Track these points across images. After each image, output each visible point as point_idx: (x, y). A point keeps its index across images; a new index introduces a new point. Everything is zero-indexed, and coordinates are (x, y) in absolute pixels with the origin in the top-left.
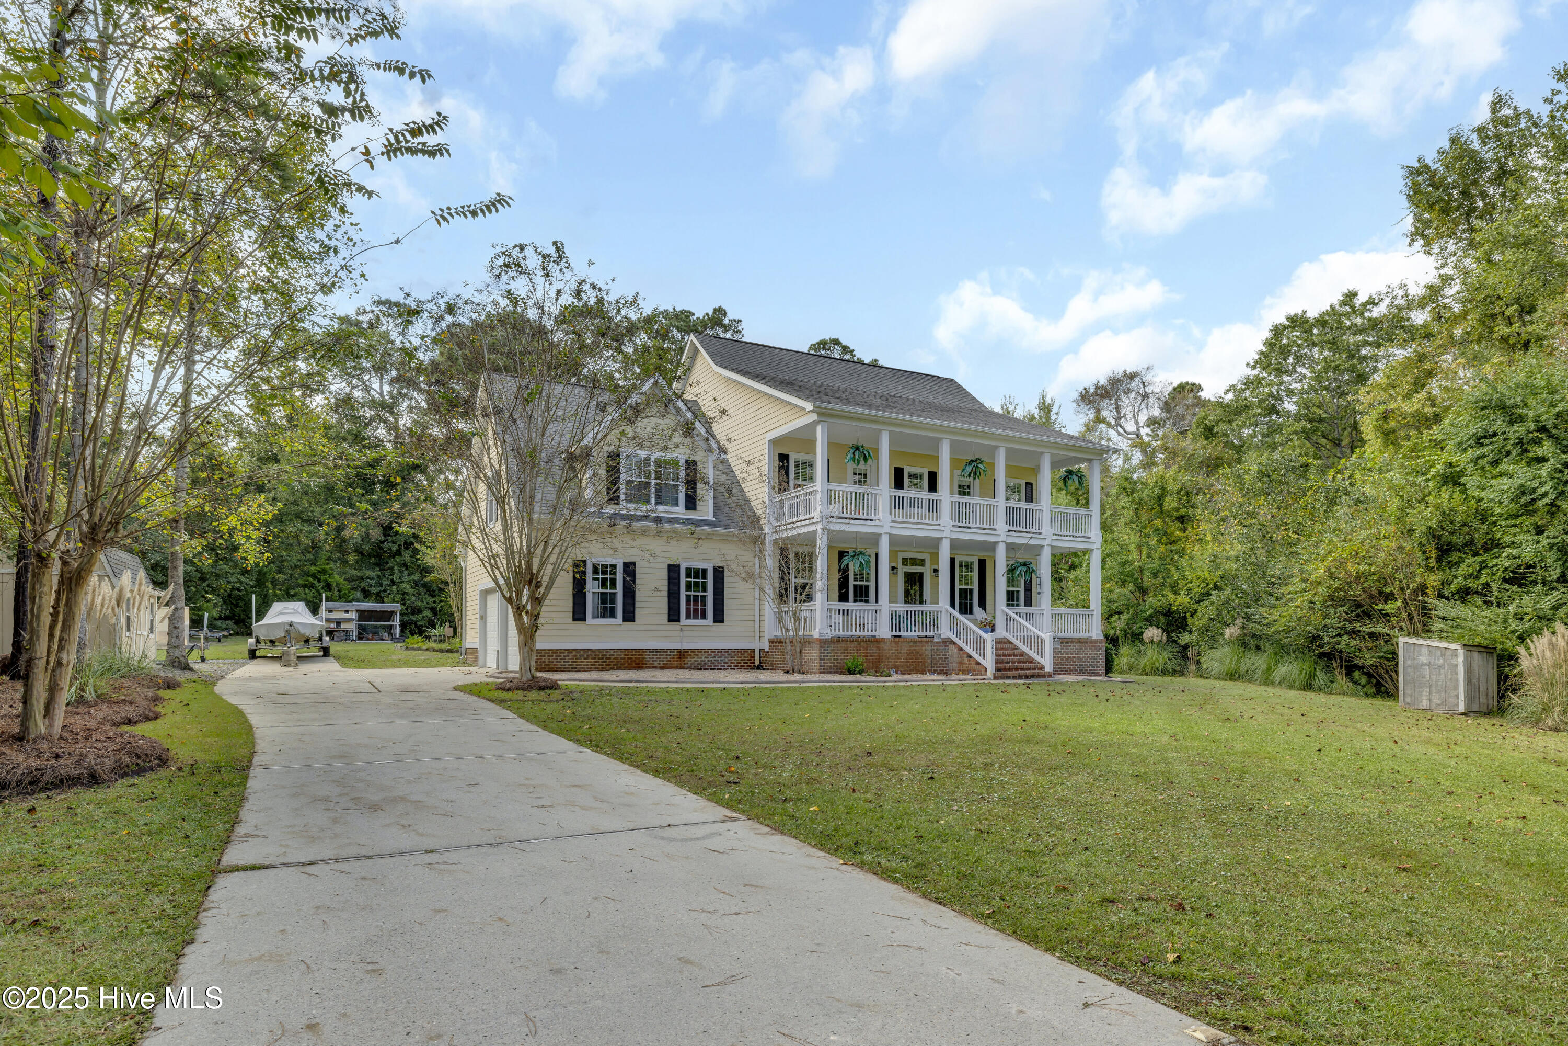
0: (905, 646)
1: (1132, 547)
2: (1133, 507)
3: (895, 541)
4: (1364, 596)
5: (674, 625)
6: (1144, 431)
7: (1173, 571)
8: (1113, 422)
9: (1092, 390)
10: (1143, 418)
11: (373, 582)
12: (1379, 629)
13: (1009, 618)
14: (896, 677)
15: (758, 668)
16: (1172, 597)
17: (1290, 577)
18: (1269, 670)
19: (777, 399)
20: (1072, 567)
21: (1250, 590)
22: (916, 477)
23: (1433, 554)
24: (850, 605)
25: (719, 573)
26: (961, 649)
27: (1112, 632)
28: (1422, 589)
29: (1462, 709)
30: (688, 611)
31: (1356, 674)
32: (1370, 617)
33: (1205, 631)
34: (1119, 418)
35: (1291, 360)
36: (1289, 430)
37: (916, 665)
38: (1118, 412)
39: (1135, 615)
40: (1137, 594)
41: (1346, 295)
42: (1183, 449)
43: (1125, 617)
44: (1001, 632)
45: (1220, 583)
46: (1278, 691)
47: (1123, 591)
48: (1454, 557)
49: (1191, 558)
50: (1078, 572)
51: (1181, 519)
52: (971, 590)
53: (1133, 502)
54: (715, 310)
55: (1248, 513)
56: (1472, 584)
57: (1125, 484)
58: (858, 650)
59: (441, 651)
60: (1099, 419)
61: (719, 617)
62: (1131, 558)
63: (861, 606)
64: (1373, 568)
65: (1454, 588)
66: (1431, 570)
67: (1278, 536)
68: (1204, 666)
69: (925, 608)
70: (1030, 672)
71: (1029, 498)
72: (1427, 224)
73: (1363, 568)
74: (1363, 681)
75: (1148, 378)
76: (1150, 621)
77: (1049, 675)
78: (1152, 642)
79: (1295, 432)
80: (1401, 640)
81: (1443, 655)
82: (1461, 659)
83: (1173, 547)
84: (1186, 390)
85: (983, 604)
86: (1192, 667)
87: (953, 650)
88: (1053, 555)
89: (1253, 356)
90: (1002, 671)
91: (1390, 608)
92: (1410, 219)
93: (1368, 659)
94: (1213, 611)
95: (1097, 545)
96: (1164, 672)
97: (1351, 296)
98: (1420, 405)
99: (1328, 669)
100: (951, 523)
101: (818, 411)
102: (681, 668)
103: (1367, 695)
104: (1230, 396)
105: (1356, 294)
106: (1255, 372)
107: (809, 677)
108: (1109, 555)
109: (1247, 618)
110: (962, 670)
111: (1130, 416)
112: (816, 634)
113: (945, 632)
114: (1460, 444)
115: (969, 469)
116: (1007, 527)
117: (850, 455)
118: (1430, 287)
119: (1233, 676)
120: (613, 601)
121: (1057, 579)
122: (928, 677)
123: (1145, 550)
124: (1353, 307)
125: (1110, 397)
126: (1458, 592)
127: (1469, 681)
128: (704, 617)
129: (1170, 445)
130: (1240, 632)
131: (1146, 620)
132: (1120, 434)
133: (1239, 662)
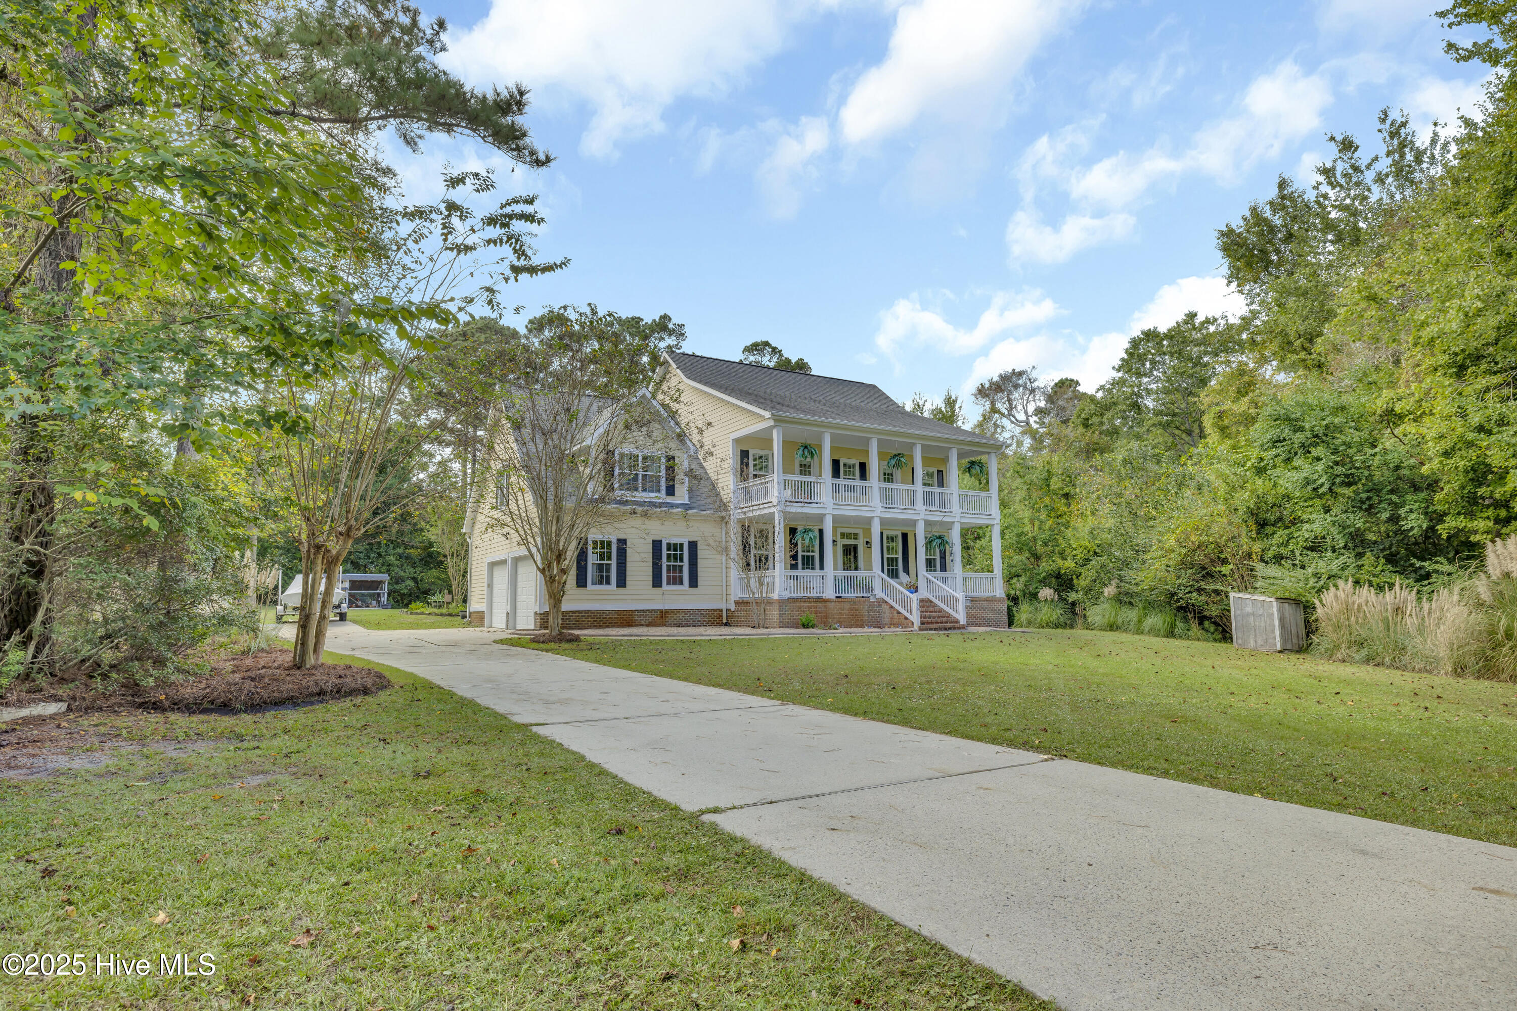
0: (847, 605)
1: (1026, 521)
2: (1025, 487)
3: (836, 519)
4: (1207, 561)
5: (657, 590)
6: (1033, 420)
7: (1061, 541)
8: (1006, 412)
9: (987, 386)
10: (1031, 408)
11: (361, 555)
12: (1218, 587)
13: (929, 581)
14: (841, 630)
15: (726, 625)
16: (1060, 562)
17: (1151, 546)
18: (1140, 621)
19: (739, 407)
20: (978, 538)
21: (1121, 556)
22: (849, 466)
23: (1254, 527)
24: (799, 572)
25: (693, 546)
26: (892, 607)
27: (1013, 592)
28: (1249, 555)
29: (1279, 648)
30: (668, 578)
31: (1206, 623)
32: (1212, 577)
33: (1088, 590)
34: (1011, 409)
35: (1148, 365)
36: (1150, 423)
37: (856, 620)
38: (1010, 404)
39: (1031, 578)
40: (1032, 560)
41: (1187, 315)
42: (1066, 436)
43: (1023, 579)
44: (923, 593)
45: (1098, 551)
46: (1147, 638)
47: (1020, 557)
48: (1269, 530)
49: (1075, 529)
50: (983, 542)
51: (1067, 496)
52: (897, 559)
53: (1025, 483)
54: (661, 317)
55: (1116, 493)
56: (1283, 551)
57: (1018, 468)
58: (809, 609)
59: (442, 615)
60: (994, 410)
61: (694, 583)
62: (1025, 530)
63: (808, 572)
64: (1211, 539)
65: (1270, 554)
66: (1254, 540)
67: (1141, 513)
68: (1090, 620)
69: (861, 573)
70: (948, 625)
71: (941, 484)
72: (1238, 270)
73: (1204, 538)
74: (1212, 629)
75: (1034, 375)
76: (1044, 582)
77: (964, 627)
78: (1046, 600)
79: (1154, 425)
80: (1232, 595)
81: (1263, 606)
82: (1275, 609)
83: (1060, 521)
84: (1066, 385)
85: (906, 570)
86: (1080, 621)
87: (885, 608)
88: (962, 529)
89: (1116, 363)
90: (925, 624)
91: (1226, 569)
92: (1226, 266)
93: (1213, 611)
94: (1093, 574)
95: (997, 521)
96: (1057, 626)
97: (1192, 316)
98: (1246, 408)
99: (1185, 620)
100: (880, 505)
101: (775, 418)
102: (663, 625)
103: (1215, 640)
104: (1100, 395)
105: (1196, 315)
106: (1120, 374)
107: (773, 631)
108: (1007, 528)
109: (1121, 579)
110: (893, 624)
111: (1020, 407)
112: (775, 596)
113: (879, 593)
114: (1262, 445)
115: (893, 462)
116: (925, 508)
117: (800, 452)
118: (1243, 318)
119: (1112, 627)
120: (608, 570)
121: (966, 548)
122: (866, 630)
123: (1037, 523)
124: (1194, 325)
125: (1002, 391)
126: (1274, 557)
127: (1283, 626)
128: (681, 583)
129: (1055, 431)
130: (1116, 590)
131: (1040, 581)
132: (1012, 422)
133: (1116, 615)
